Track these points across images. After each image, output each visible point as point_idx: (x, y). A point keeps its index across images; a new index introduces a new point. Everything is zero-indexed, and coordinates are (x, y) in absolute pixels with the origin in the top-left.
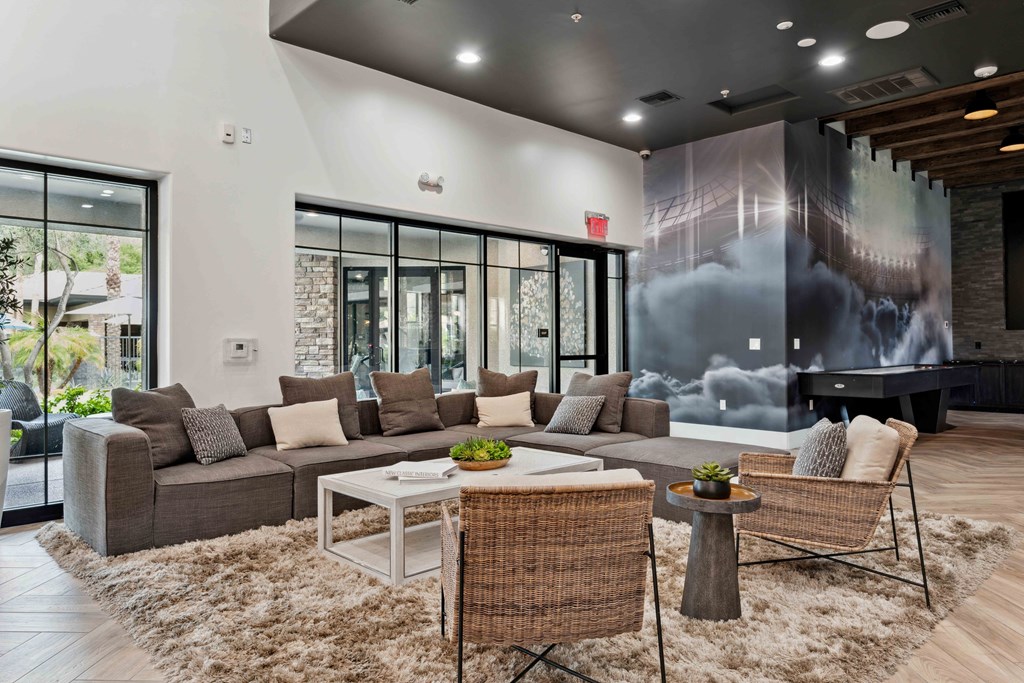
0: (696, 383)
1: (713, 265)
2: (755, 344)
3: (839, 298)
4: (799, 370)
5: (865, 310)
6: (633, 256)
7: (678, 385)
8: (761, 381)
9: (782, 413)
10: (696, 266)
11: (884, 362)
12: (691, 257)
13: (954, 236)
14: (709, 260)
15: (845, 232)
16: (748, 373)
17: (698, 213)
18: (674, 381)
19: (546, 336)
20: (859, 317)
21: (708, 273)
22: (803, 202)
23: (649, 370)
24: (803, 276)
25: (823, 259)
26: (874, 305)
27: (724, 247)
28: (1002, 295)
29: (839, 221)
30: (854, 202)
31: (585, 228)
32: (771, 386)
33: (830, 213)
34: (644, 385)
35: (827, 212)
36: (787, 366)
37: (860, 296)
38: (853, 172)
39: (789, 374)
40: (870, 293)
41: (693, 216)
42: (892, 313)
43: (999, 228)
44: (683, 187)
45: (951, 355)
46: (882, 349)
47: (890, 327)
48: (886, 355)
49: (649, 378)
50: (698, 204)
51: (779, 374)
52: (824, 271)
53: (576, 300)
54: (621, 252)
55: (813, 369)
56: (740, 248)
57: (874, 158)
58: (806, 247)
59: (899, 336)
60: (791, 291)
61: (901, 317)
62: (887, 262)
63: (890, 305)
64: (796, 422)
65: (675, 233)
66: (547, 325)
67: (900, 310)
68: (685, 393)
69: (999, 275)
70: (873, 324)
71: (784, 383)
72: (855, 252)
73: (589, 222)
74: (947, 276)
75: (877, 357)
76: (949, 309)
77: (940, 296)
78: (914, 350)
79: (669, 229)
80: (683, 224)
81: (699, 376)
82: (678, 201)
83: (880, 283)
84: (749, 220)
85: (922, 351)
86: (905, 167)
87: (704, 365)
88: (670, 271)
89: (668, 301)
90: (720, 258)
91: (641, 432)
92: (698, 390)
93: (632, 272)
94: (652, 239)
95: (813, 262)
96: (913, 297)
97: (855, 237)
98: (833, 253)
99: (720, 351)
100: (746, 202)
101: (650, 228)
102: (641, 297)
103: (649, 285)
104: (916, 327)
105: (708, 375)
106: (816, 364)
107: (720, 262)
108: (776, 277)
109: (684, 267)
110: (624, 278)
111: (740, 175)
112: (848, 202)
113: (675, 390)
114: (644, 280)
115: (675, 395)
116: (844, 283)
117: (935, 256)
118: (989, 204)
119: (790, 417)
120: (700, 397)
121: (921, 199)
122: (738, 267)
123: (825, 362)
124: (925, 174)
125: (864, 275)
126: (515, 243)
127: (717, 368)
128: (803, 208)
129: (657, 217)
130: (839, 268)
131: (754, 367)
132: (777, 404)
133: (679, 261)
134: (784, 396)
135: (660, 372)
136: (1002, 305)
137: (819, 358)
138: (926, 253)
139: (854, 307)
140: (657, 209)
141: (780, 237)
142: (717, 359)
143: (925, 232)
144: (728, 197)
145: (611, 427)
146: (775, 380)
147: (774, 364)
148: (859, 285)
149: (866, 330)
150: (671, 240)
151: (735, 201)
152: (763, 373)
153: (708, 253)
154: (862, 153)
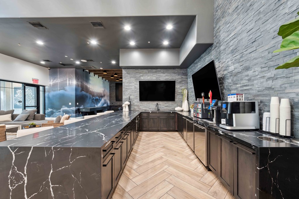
0: (59, 110)
1: (63, 90)
2: (70, 104)
3: (87, 97)
4: (78, 108)
5: (92, 98)
6: (46, 87)
7: (56, 111)
8: (71, 110)
9: (74, 115)
10: (59, 90)
11: (96, 106)
12: (59, 88)
13: (110, 88)
14: (62, 89)
15: (88, 87)
16: (69, 108)
17: (60, 81)
18: (55, 110)
19: (21, 102)
20: (91, 99)
21: (62, 92)
22: (79, 82)
23: (50, 108)
24: (79, 93)
25: (83, 91)
26: (94, 98)
27: (65, 88)
28: (115, 96)
29: (87, 85)
30: (90, 82)
31: (32, 81)
32: (73, 110)
33: (85, 84)
34: (49, 111)
35: (84, 83)
36: (75, 107)
37: (91, 96)
38: (90, 78)
39: (76, 109)
40: (93, 96)
41: (59, 81)
42: (98, 99)
43: (115, 87)
44: (57, 76)
45: (109, 105)
46: (96, 104)
47: (97, 101)
48: (96, 105)
49: (50, 110)
50: (60, 79)
51: (74, 108)
52: (84, 93)
53: (33, 95)
54: (44, 86)
55: (81, 107)
56: (67, 88)
57: (94, 76)
58: (80, 89)
59: (99, 102)
60: (76, 96)
61: (100, 100)
62: (97, 91)
63: (98, 98)
64: (77, 116)
65: (55, 84)
66: (22, 100)
67: (99, 98)
68: (57, 112)
69: (115, 94)
70: (94, 101)
71: (75, 110)
72: (90, 90)
73: (33, 80)
74: (108, 94)
75: (95, 105)
76: (109, 98)
77: (107, 96)
78: (102, 104)
79: (54, 83)
80: (57, 83)
81: (60, 109)
82: (56, 78)
83: (95, 94)
84: (69, 84)
85: (104, 104)
86: (101, 78)
87: (61, 107)
88: (55, 91)
89: (54, 96)
90: (64, 89)
91: (38, 120)
92: (60, 112)
93: (46, 90)
94: (51, 85)
95: (81, 91)
96: (102, 96)
97: (90, 88)
98: (86, 90)
99: (64, 105)
100: (69, 80)
101: (50, 83)
102: (48, 95)
103: (50, 93)
104: (103, 101)
105: (62, 109)
106: (82, 107)
107: (64, 90)
108: (74, 93)
109: (57, 90)
110: (44, 91)
111: (68, 76)
112: (89, 82)
113: (55, 112)
114: (49, 92)
115: (55, 113)
116: (88, 94)
117: (106, 91)
118: (114, 84)
119: (76, 115)
120: (60, 113)
121: (104, 82)
122: (67, 91)
123: (84, 106)
124: (105, 79)
125: (92, 93)
126: (11, 83)
127: (63, 108)
128: (79, 83)
129: (52, 81)
130: (87, 92)
131: (70, 108)
132: (74, 113)
133: (56, 89)
134: (75, 112)
135: (52, 109)
136: (115, 98)
137: (82, 106)
138: (105, 90)
139: (90, 98)
140: (52, 79)
141: (74, 87)
142: (63, 106)
143: (104, 87)
144: (65, 79)
145: (31, 119)
146: (73, 109)
147: (73, 107)
148: (91, 95)
149: (93, 102)
150: (54, 85)
151: (67, 80)
152: (71, 108)
153: (62, 88)
154: (92, 75)
